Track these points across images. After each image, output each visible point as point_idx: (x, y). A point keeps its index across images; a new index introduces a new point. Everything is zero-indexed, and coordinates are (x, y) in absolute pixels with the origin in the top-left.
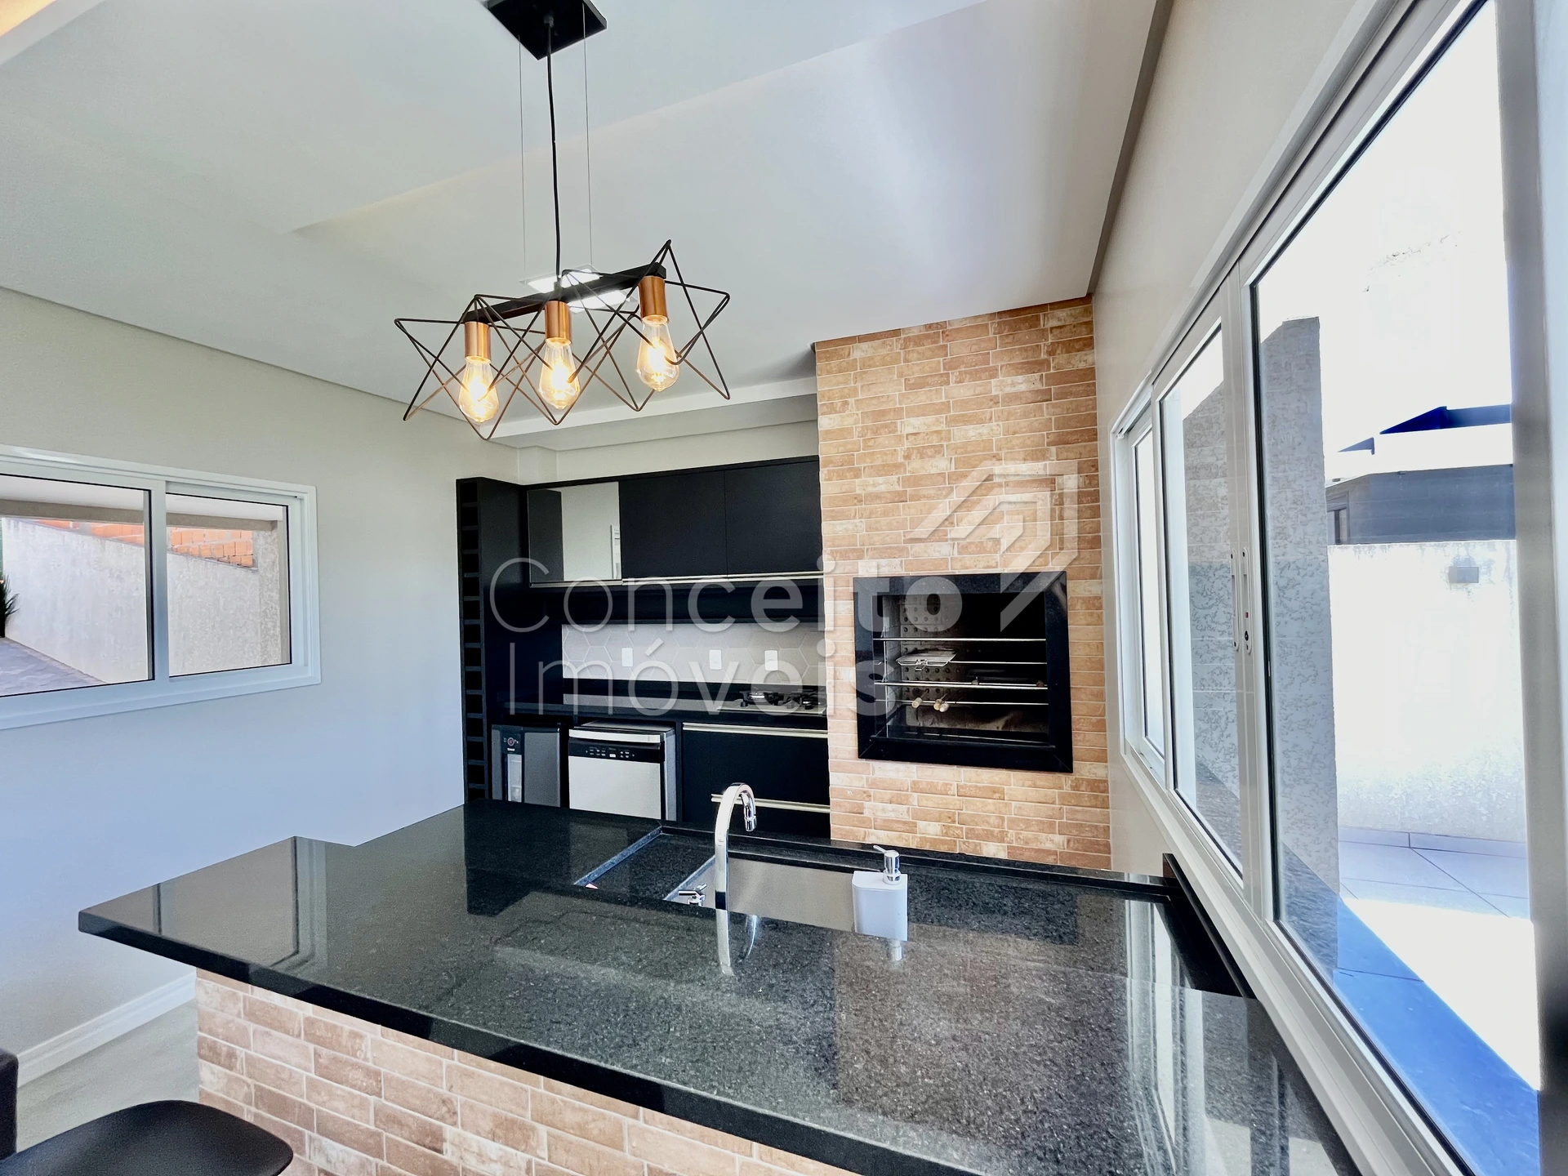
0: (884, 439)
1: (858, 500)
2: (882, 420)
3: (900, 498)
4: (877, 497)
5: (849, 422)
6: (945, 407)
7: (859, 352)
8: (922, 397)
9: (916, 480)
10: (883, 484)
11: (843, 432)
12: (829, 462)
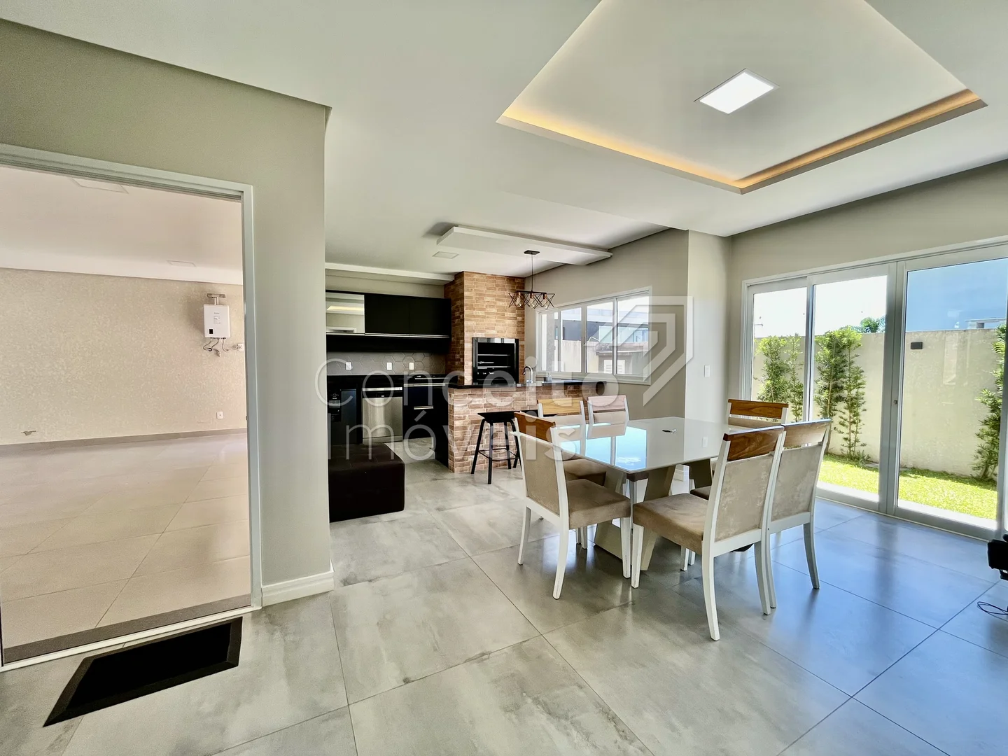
0: (481, 301)
1: (474, 316)
2: (481, 296)
3: (484, 317)
4: (479, 316)
5: (472, 295)
6: (494, 296)
7: (476, 276)
8: (490, 292)
9: (488, 313)
10: (481, 313)
11: (471, 297)
12: (467, 305)
